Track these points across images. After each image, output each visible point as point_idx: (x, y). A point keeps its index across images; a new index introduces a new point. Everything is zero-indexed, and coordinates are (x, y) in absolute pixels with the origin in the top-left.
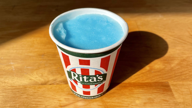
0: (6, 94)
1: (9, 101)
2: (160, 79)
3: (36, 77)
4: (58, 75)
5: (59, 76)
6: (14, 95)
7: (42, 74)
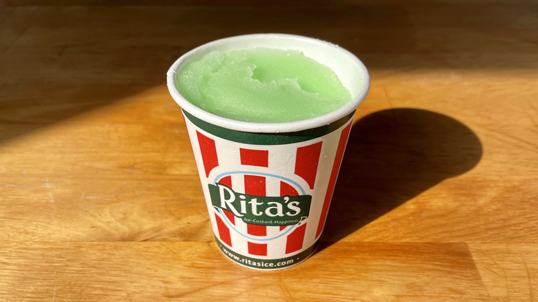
0: (28, 261)
1: (32, 279)
2: (445, 235)
3: (109, 222)
4: (166, 218)
5: (169, 220)
6: (47, 264)
7: (125, 214)
